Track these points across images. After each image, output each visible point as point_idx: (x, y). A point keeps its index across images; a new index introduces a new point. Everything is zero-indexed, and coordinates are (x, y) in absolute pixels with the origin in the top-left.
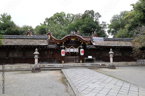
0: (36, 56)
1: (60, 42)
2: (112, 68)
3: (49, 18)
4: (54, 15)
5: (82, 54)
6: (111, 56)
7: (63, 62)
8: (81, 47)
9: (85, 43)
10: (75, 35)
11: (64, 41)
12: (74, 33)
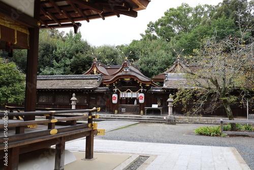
0: (73, 103)
1: (110, 84)
2: (168, 124)
3: (154, 22)
4: (166, 14)
5: (142, 101)
6: (170, 105)
7: (116, 111)
8: (142, 90)
9: (145, 84)
10: (128, 74)
11: (115, 82)
12: (127, 70)
